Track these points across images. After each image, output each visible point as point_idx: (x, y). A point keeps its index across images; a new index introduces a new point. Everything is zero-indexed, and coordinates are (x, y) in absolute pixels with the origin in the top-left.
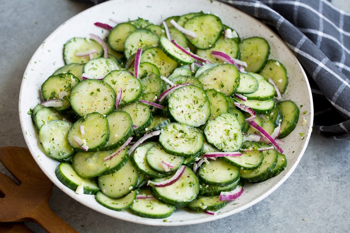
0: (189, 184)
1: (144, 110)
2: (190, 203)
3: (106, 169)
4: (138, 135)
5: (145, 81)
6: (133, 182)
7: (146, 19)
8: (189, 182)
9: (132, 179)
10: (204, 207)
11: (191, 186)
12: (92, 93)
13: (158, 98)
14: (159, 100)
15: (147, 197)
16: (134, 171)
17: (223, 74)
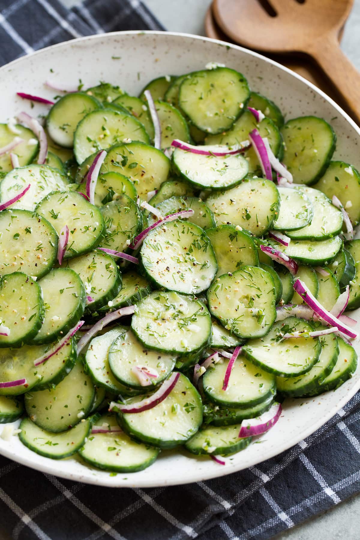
0: (185, 406)
1: (107, 267)
2: (185, 442)
3: (36, 382)
4: (95, 314)
5: (110, 210)
6: (85, 403)
7: (115, 85)
8: (184, 404)
9: (82, 398)
10: (211, 450)
11: (188, 411)
12: (17, 235)
13: (131, 244)
14: (134, 247)
15: (110, 429)
16: (87, 383)
17: (250, 195)
